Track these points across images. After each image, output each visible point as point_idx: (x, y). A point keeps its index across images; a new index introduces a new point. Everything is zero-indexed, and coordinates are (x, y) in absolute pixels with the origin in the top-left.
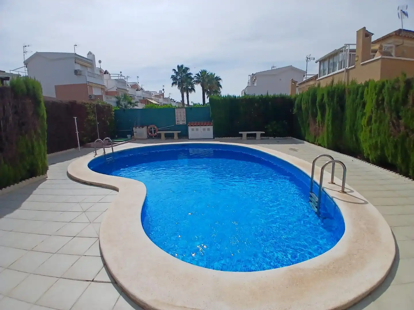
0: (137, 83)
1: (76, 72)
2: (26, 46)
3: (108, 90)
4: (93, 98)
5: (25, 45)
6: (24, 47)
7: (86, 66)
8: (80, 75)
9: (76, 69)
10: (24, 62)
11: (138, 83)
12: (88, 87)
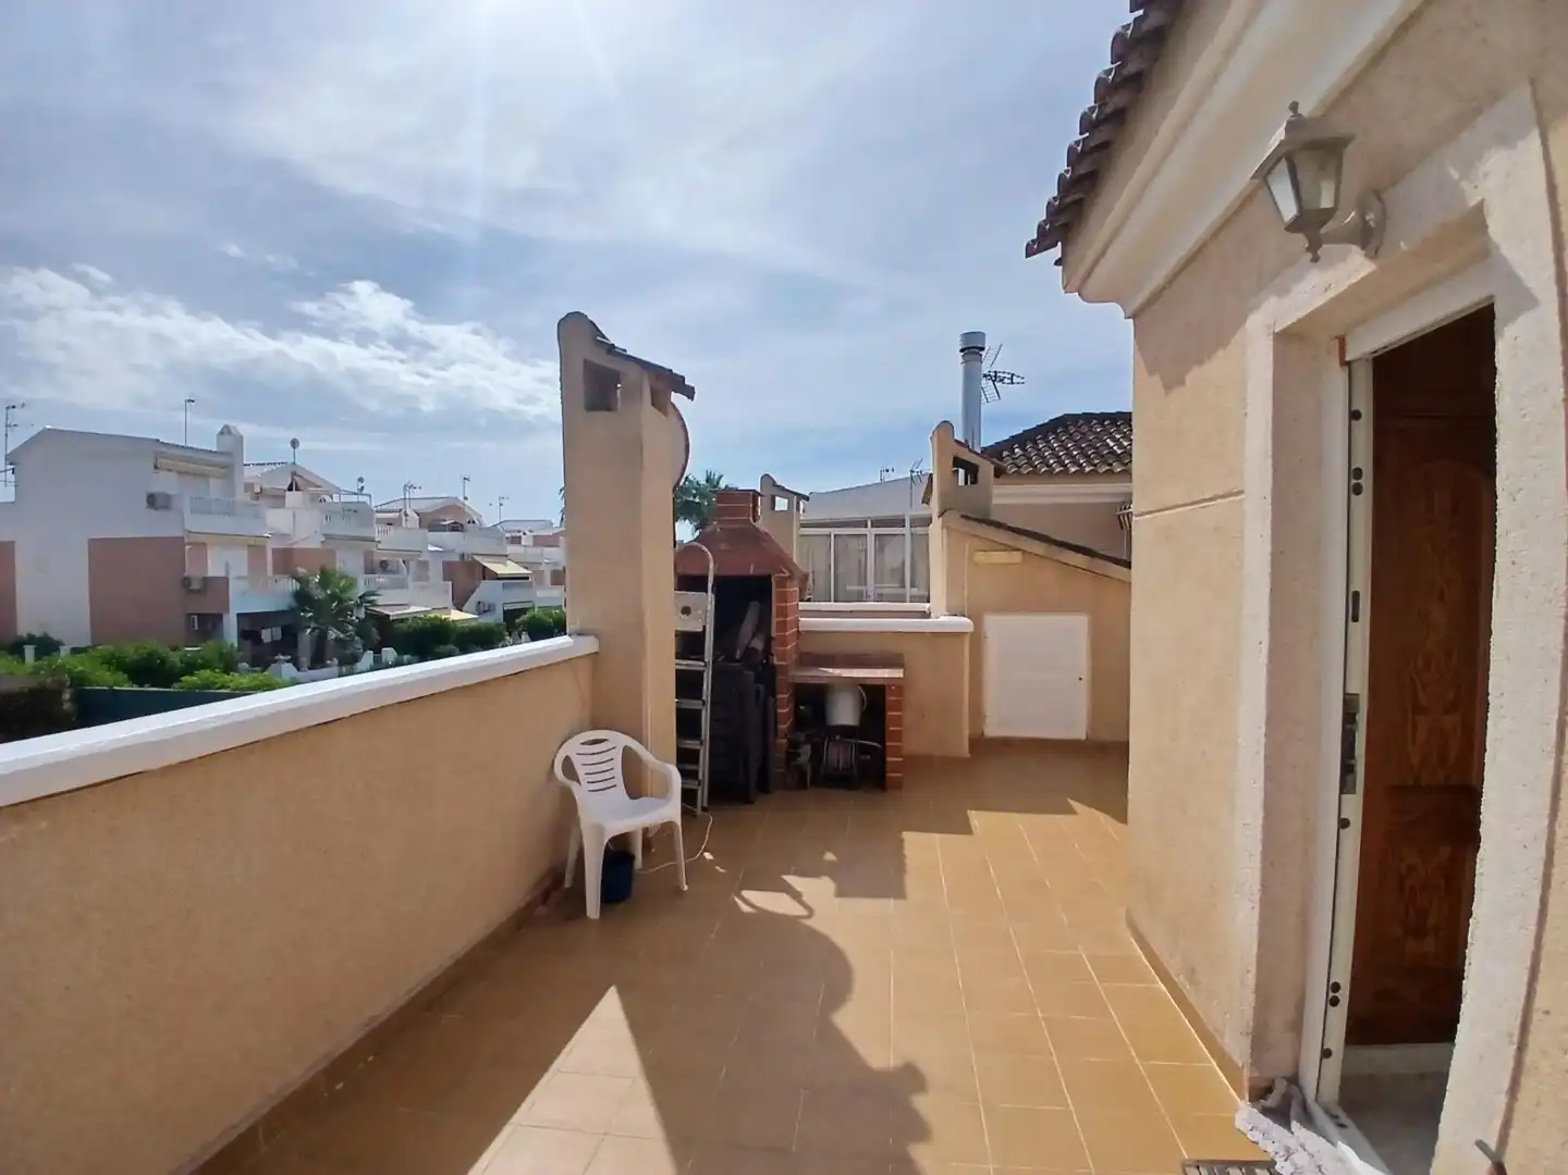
0: (461, 498)
1: (152, 500)
2: (14, 407)
3: (296, 543)
4: (195, 586)
5: (12, 404)
6: (8, 408)
7: (204, 476)
8: (166, 507)
9: (155, 489)
10: (7, 458)
11: (466, 498)
12: (187, 547)
